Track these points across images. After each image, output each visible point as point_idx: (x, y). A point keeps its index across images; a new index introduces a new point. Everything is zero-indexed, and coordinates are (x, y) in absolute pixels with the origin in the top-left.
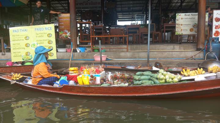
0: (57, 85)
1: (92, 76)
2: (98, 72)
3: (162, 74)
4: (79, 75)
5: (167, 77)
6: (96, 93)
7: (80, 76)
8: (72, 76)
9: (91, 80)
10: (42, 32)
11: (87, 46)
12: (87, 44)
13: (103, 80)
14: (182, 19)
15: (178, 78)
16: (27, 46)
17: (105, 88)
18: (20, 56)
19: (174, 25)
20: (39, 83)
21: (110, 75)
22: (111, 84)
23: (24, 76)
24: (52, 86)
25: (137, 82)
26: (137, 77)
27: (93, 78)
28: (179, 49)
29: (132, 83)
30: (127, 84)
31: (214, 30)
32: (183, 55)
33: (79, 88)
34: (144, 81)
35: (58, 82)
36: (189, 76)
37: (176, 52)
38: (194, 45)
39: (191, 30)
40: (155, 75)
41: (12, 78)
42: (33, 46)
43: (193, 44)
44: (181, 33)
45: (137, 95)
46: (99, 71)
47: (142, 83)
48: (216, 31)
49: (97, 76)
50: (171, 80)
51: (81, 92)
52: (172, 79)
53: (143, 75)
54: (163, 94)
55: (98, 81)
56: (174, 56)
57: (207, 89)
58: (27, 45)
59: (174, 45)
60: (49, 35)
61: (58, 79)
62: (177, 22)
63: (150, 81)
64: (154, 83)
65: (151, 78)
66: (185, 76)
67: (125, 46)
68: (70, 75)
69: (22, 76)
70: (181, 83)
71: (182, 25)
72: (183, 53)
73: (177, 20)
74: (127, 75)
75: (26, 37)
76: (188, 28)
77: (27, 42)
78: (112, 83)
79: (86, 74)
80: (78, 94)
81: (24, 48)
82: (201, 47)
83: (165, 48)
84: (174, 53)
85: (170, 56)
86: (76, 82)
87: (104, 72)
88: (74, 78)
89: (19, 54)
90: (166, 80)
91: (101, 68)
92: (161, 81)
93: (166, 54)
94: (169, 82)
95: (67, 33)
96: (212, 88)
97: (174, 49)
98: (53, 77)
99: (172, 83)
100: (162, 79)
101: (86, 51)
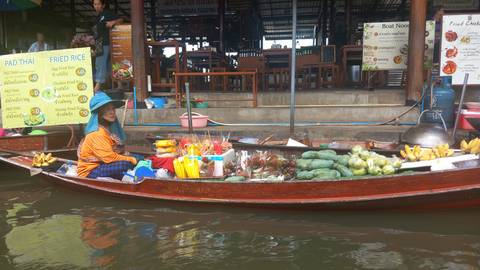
0: (130, 178)
1: (205, 160)
2: (219, 150)
3: (360, 156)
4: (177, 157)
5: (370, 162)
6: (215, 197)
7: (180, 159)
8: (163, 159)
9: (203, 168)
10: (64, 64)
11: (169, 94)
12: (169, 91)
13: (231, 168)
14: (376, 34)
15: (395, 164)
16: (34, 96)
17: (235, 184)
18: (20, 116)
19: (358, 49)
20: (92, 173)
21: (245, 156)
22: (246, 177)
23: (60, 159)
24: (118, 181)
25: (305, 174)
26: (303, 163)
27: (208, 165)
28: (369, 102)
29: (294, 174)
30: (281, 178)
31: (444, 61)
32: (374, 115)
33: (179, 184)
34: (318, 172)
35: (132, 173)
36: (418, 160)
37: (359, 109)
38: (402, 94)
39: (397, 60)
40: (344, 158)
41: (34, 163)
42: (46, 94)
43: (401, 91)
44: (374, 67)
45: (303, 201)
46: (221, 148)
47: (315, 176)
48: (448, 62)
49: (217, 159)
50: (378, 169)
51: (181, 195)
52: (381, 167)
53: (316, 157)
54: (360, 199)
55: (219, 171)
56: (356, 117)
57: (458, 189)
58: (34, 93)
59: (357, 92)
60: (80, 72)
61: (132, 166)
62: (366, 42)
63: (333, 172)
64: (342, 176)
65: (336, 165)
66: (409, 160)
67: (250, 96)
68: (159, 156)
69: (54, 159)
70: (401, 175)
71: (376, 48)
72: (375, 110)
73: (366, 38)
74: (281, 158)
75: (32, 76)
76: (391, 55)
77: (34, 85)
78: (250, 175)
79: (192, 155)
80: (176, 199)
81: (28, 100)
82: (415, 98)
83: (337, 99)
84: (354, 110)
85: (345, 118)
86: (172, 172)
87: (232, 150)
88: (167, 163)
89: (18, 112)
90: (366, 168)
91: (225, 142)
92: (357, 172)
93: (336, 113)
94: (373, 175)
95: (128, 67)
96: (469, 187)
97: (356, 101)
98: (123, 161)
99: (380, 176)
100: (358, 168)
101: (167, 106)
